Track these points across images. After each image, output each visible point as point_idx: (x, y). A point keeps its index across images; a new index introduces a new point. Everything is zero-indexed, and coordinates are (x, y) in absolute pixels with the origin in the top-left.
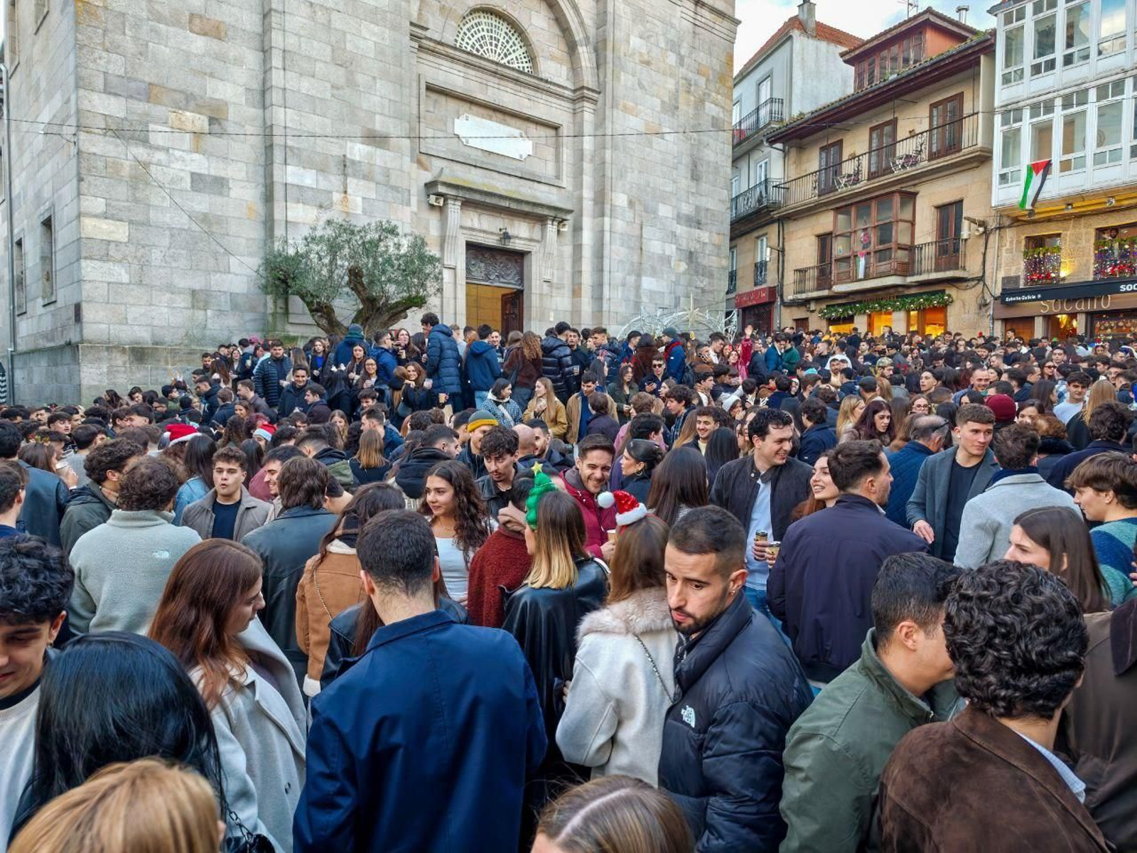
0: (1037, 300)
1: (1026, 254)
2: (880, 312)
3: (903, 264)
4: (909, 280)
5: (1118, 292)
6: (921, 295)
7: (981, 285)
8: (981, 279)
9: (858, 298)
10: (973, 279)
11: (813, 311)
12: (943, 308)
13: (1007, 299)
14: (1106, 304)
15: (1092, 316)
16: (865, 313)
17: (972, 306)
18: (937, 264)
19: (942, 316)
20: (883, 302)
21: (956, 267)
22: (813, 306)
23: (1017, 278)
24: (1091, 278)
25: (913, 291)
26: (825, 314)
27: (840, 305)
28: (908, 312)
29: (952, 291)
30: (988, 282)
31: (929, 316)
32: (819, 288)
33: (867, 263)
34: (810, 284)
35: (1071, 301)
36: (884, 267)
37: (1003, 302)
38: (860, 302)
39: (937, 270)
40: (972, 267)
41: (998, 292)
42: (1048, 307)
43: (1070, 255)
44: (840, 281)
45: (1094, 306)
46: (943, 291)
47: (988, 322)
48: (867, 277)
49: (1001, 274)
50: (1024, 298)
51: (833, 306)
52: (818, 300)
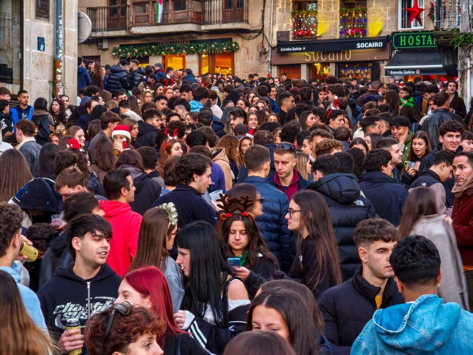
0: (303, 51)
1: (293, 14)
2: (175, 54)
3: (198, 13)
4: (203, 28)
5: (355, 48)
6: (212, 41)
7: (260, 38)
8: (261, 32)
9: (154, 40)
10: (255, 31)
11: (106, 50)
12: (231, 53)
13: (282, 50)
14: (348, 58)
15: (340, 65)
16: (160, 54)
17: (255, 53)
18: (224, 16)
19: (229, 60)
20: (178, 45)
21: (241, 20)
22: (105, 45)
23: (287, 33)
24: (338, 36)
25: (204, 37)
26: (119, 53)
27: (135, 46)
28: (200, 55)
29: (239, 41)
30: (267, 34)
31: (218, 60)
32: (110, 27)
33: (165, 9)
34: (102, 23)
35: (325, 53)
36: (180, 14)
37: (279, 52)
38: (156, 44)
39: (225, 21)
40: (254, 21)
41: (274, 43)
42: (309, 57)
43: (325, 18)
44: (138, 23)
45: (340, 58)
46: (231, 40)
47: (266, 66)
48: (164, 22)
49: (276, 29)
50: (294, 49)
51: (129, 46)
52: (111, 39)
